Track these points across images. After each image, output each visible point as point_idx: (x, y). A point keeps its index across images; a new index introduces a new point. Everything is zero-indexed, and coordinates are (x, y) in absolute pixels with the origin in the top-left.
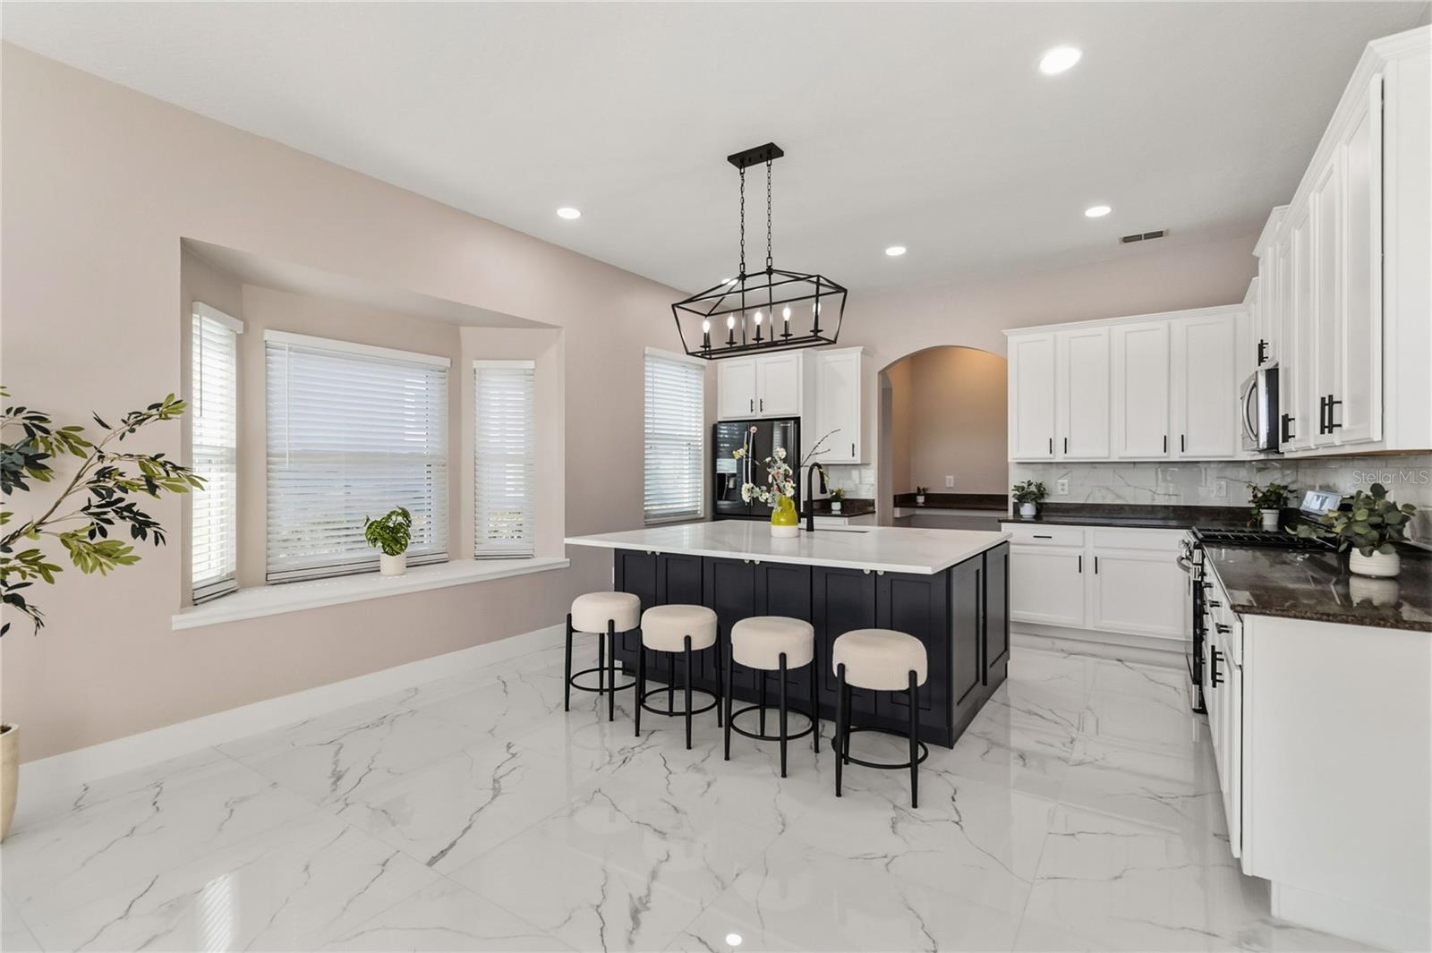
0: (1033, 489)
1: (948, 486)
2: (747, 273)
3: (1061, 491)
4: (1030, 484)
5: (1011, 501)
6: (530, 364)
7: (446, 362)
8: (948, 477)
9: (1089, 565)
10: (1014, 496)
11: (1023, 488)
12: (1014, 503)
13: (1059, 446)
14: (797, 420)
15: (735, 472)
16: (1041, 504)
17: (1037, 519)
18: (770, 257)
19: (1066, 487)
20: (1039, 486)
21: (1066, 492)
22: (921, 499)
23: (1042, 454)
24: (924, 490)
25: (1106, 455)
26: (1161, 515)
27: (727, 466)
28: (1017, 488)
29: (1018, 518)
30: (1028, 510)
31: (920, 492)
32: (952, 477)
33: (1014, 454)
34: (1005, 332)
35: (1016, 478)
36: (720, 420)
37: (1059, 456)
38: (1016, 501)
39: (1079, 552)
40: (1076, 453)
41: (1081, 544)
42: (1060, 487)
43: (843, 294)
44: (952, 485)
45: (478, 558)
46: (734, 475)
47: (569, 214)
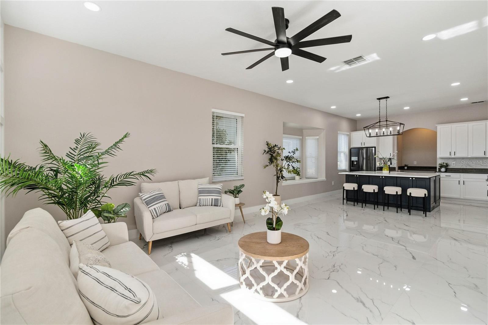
0: (445, 164)
1: (415, 164)
2: (381, 121)
3: (453, 165)
4: (444, 163)
5: (438, 167)
6: (318, 137)
7: (301, 137)
8: (414, 162)
9: (462, 183)
10: (439, 166)
11: (442, 164)
12: (439, 168)
13: (453, 154)
14: (375, 147)
15: (357, 160)
16: (447, 168)
17: (446, 172)
18: (387, 118)
19: (455, 164)
20: (446, 164)
21: (455, 165)
22: (406, 168)
23: (448, 155)
24: (407, 165)
25: (467, 156)
26: (484, 171)
27: (354, 159)
28: (440, 164)
29: (440, 171)
30: (443, 169)
31: (406, 166)
32: (416, 162)
33: (439, 155)
34: (436, 125)
35: (439, 162)
36: (351, 147)
37: (453, 156)
38: (440, 167)
39: (459, 179)
40: (457, 155)
41: (459, 177)
42: (453, 164)
43: (403, 125)
44: (416, 164)
45: (306, 178)
46: (356, 161)
47: (333, 107)
